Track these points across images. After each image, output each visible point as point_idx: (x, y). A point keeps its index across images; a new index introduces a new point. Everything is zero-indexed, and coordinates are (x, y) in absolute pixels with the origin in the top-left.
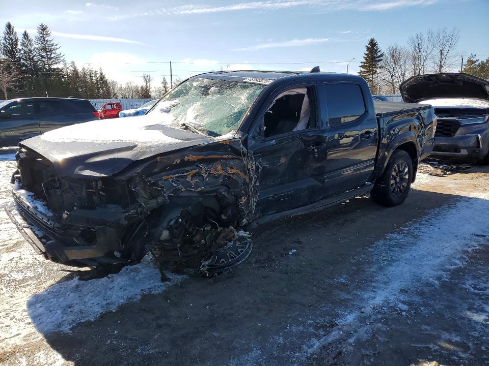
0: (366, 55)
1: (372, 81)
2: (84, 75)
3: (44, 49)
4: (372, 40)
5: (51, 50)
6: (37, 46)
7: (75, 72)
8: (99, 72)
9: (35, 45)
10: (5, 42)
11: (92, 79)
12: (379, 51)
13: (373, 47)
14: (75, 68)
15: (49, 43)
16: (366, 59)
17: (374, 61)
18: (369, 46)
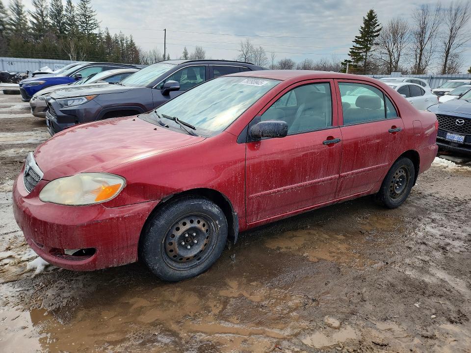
0: (362, 28)
1: (366, 59)
2: (116, 41)
3: (85, 15)
4: (372, 12)
5: (89, 17)
6: (78, 12)
7: (108, 38)
8: (129, 39)
9: (77, 11)
10: (52, 8)
11: (122, 45)
12: (378, 25)
13: (371, 20)
14: (108, 34)
15: (89, 10)
16: (362, 33)
17: (371, 36)
18: (367, 18)
